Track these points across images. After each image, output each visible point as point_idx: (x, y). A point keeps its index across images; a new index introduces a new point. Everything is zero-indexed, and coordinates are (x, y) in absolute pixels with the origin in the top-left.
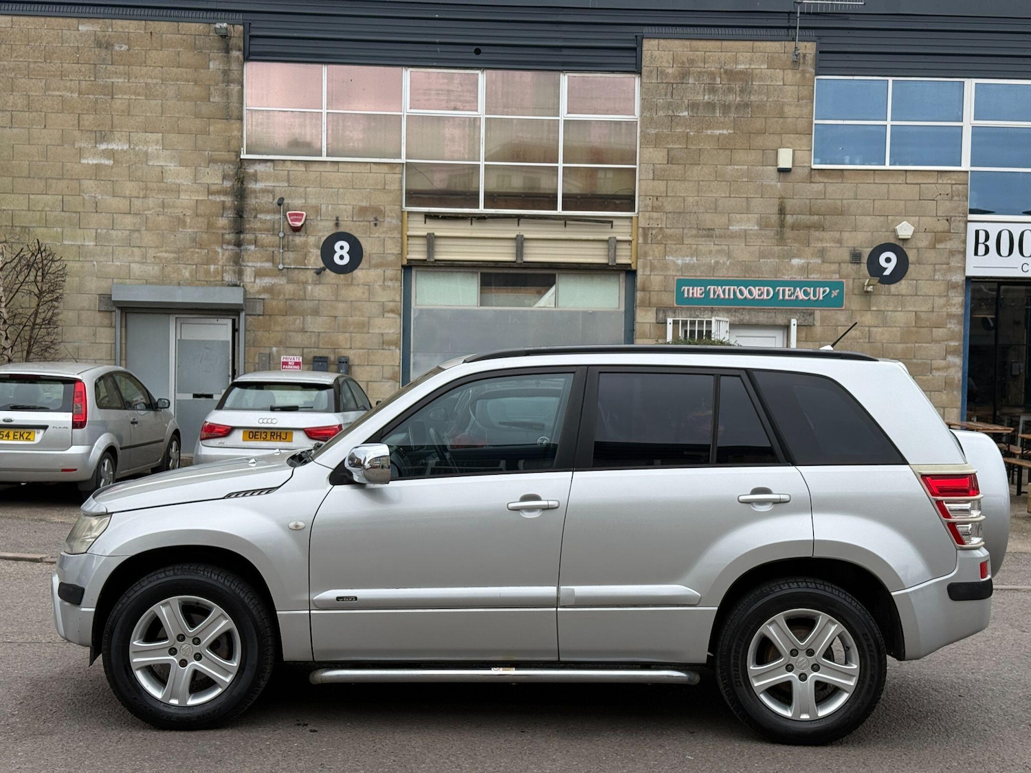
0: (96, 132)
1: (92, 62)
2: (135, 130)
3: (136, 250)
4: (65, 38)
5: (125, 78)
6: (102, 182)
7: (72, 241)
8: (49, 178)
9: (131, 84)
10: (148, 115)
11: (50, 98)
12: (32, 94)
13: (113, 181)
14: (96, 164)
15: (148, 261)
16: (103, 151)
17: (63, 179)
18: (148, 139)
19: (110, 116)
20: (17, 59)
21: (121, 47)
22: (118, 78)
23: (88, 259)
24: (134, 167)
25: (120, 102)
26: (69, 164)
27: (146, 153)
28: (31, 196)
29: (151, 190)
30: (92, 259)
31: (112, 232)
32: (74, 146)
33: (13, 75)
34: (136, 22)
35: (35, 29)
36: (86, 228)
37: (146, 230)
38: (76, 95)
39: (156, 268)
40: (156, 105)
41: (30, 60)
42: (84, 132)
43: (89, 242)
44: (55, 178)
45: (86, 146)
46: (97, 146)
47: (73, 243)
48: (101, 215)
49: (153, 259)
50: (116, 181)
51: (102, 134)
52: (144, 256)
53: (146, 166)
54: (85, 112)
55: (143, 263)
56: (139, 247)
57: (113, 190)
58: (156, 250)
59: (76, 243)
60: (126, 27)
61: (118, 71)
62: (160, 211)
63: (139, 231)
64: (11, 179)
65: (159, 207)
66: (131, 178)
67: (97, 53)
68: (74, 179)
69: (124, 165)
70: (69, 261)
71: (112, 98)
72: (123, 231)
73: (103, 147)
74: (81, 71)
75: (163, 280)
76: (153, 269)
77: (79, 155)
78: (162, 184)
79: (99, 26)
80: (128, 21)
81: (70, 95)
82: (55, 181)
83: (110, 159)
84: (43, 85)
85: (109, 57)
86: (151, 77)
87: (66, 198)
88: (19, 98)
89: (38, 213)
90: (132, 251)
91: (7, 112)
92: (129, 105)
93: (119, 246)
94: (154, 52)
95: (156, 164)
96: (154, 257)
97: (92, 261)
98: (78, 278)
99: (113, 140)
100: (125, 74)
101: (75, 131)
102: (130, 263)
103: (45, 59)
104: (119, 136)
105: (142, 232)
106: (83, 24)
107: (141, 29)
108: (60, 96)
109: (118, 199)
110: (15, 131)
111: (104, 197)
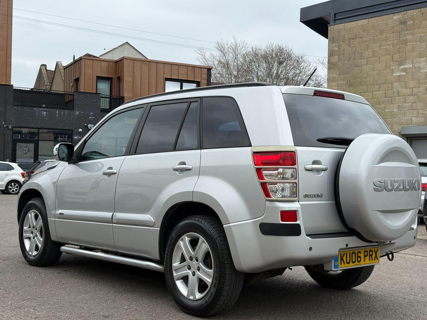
0: (399, 61)
1: (398, 31)
2: (415, 58)
3: (414, 111)
4: (388, 23)
5: (411, 36)
6: (401, 83)
7: (389, 110)
8: (380, 84)
9: (414, 38)
10: (421, 50)
11: (381, 50)
12: (375, 49)
13: (405, 82)
14: (399, 75)
15: (419, 116)
16: (402, 69)
17: (386, 83)
18: (420, 61)
19: (405, 53)
20: (370, 36)
21: (410, 22)
22: (409, 36)
23: (395, 117)
24: (414, 74)
25: (409, 47)
26: (388, 77)
27: (419, 67)
28: (374, 93)
29: (421, 83)
30: (396, 117)
31: (405, 104)
32: (390, 68)
33: (368, 43)
34: (416, 10)
35: (377, 22)
36: (394, 104)
37: (419, 102)
38: (392, 47)
39: (423, 118)
40: (424, 45)
41: (375, 35)
42: (394, 62)
43: (395, 109)
44: (383, 84)
45: (395, 68)
46: (400, 67)
47: (389, 111)
48: (400, 97)
49: (421, 115)
50: (407, 81)
51: (401, 62)
52: (418, 114)
53: (420, 73)
54: (395, 53)
55: (417, 117)
56: (416, 110)
57: (405, 85)
58: (423, 110)
59: (390, 111)
60: (412, 13)
61: (408, 33)
62: (425, 92)
63: (416, 102)
64: (366, 86)
65: (425, 91)
66: (413, 79)
67: (400, 27)
68: (390, 83)
69: (410, 74)
70: (387, 118)
71: (406, 45)
72: (409, 103)
73: (402, 67)
74: (394, 36)
75: (426, 124)
76: (422, 119)
77: (392, 72)
78: (426, 80)
79: (401, 15)
80: (413, 10)
81: (389, 47)
82: (382, 85)
83: (404, 72)
84: (379, 45)
85: (405, 28)
86: (422, 33)
87: (387, 91)
88: (370, 52)
89: (376, 99)
90: (413, 112)
91: (365, 59)
92: (413, 47)
93: (407, 110)
94: (424, 21)
95: (423, 71)
96: (422, 114)
97: (396, 118)
98: (390, 126)
99: (406, 64)
100: (411, 34)
101: (391, 63)
102: (412, 117)
103: (380, 34)
104: (409, 61)
105: (417, 103)
106: (395, 16)
107: (418, 13)
108: (386, 48)
109: (407, 89)
110: (368, 66)
111: (402, 89)
